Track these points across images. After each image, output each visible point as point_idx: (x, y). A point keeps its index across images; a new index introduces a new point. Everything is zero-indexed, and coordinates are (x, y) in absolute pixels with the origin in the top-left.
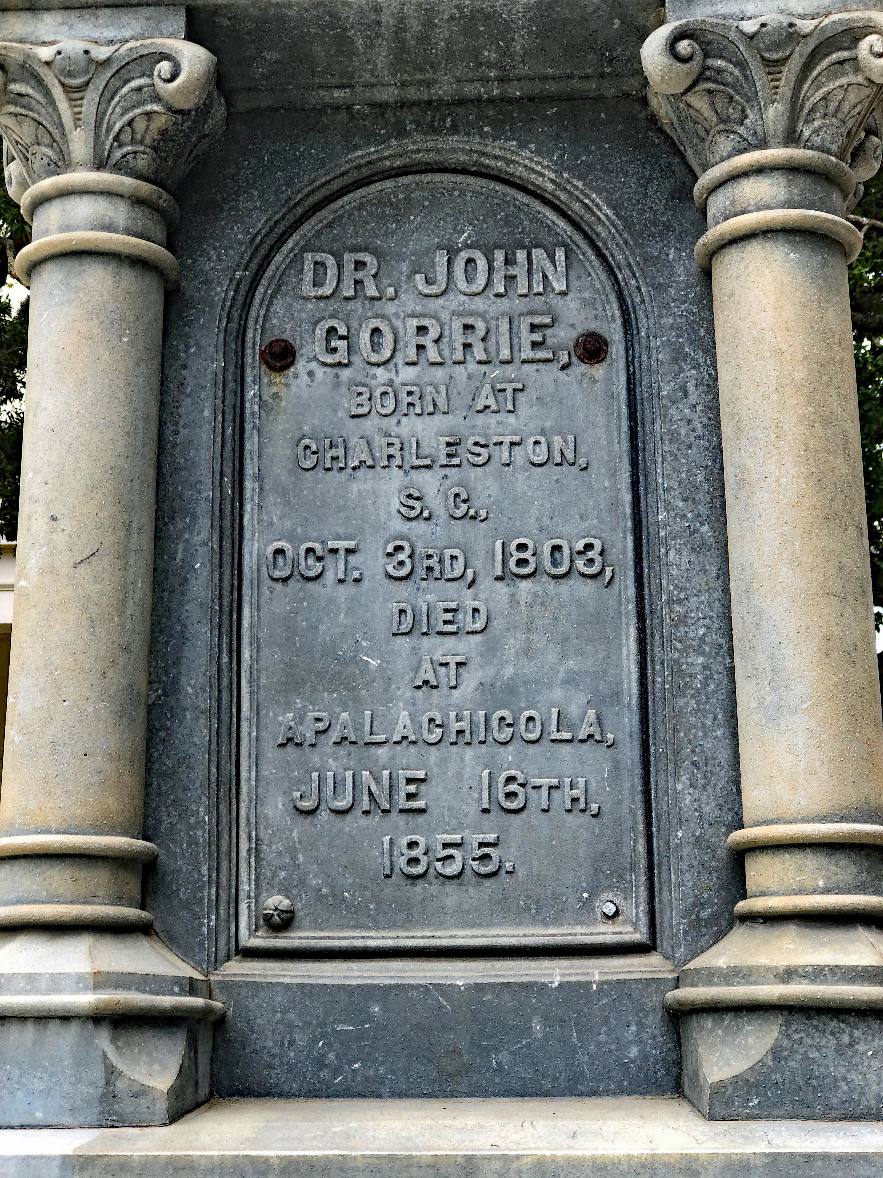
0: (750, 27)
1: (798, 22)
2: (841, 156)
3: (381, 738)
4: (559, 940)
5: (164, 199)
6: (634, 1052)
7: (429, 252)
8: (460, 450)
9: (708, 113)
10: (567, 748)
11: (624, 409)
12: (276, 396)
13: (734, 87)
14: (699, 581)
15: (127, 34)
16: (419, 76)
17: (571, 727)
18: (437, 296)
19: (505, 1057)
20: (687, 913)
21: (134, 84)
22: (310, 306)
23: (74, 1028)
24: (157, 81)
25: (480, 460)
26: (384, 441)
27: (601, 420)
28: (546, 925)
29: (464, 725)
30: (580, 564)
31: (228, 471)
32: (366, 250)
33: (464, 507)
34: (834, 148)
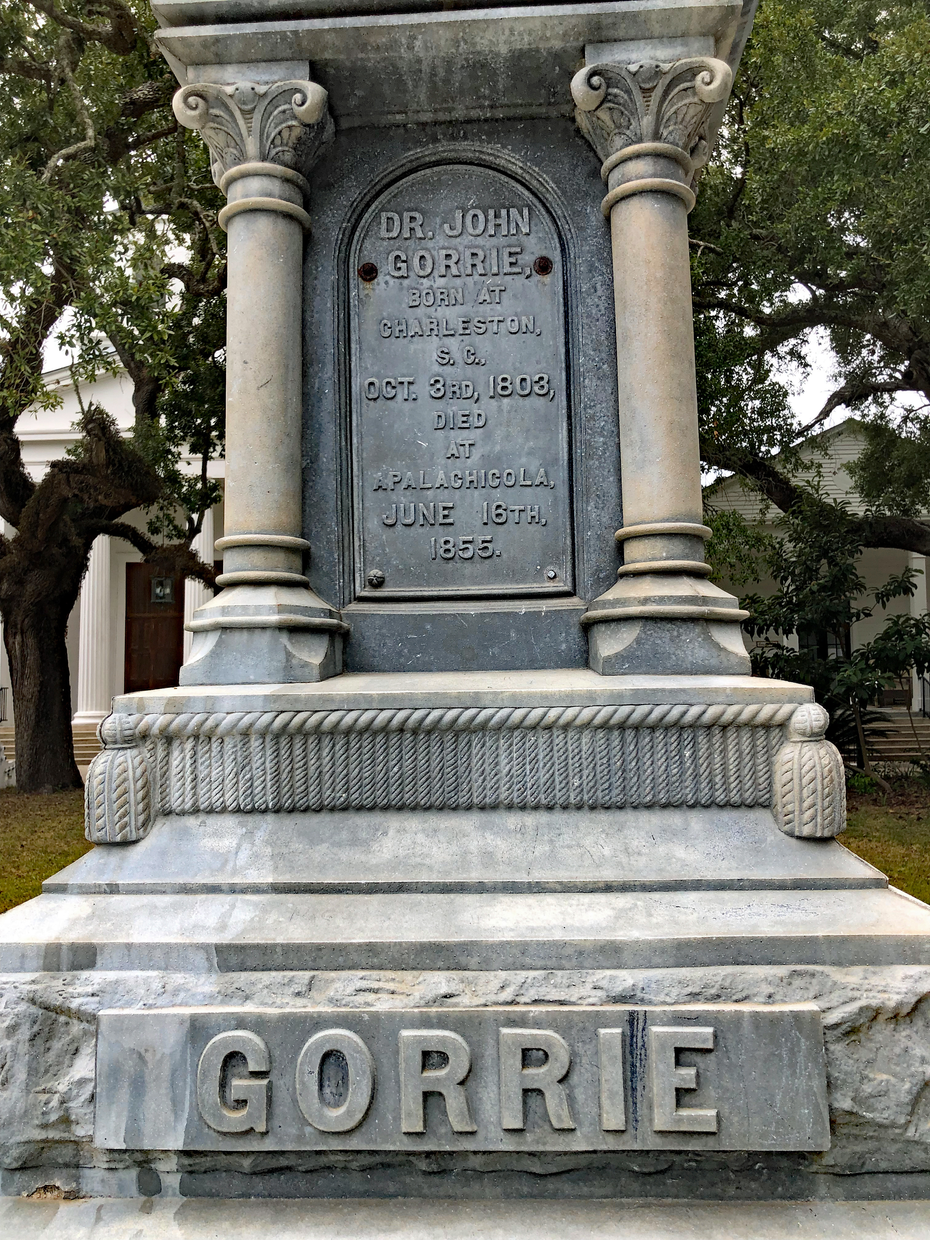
0: (633, 68)
1: (661, 64)
2: (685, 148)
3: (429, 485)
4: (524, 591)
5: (300, 179)
6: (564, 646)
7: (452, 211)
8: (470, 325)
9: (609, 123)
10: (529, 489)
11: (561, 300)
12: (367, 295)
13: (624, 106)
14: (602, 396)
15: (276, 78)
16: (444, 105)
17: (531, 478)
18: (456, 237)
19: (496, 650)
20: (593, 575)
21: (281, 108)
22: (385, 243)
23: (268, 633)
24: (294, 106)
25: (481, 331)
26: (429, 320)
27: (548, 307)
28: (518, 583)
29: (473, 478)
30: (536, 388)
31: (342, 338)
32: (416, 210)
33: (473, 357)
34: (681, 143)
